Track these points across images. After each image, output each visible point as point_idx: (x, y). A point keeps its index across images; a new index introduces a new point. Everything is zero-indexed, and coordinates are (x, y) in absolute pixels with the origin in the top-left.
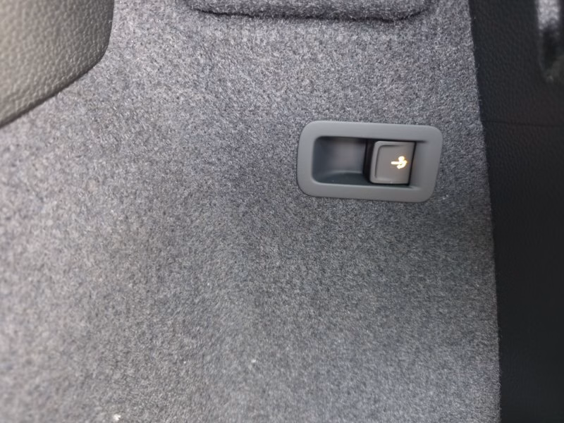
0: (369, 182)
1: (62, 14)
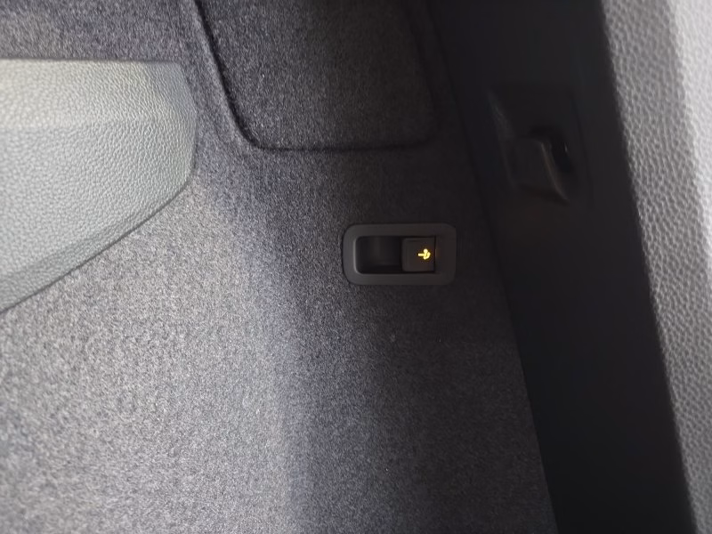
0: (402, 272)
1: (163, 157)
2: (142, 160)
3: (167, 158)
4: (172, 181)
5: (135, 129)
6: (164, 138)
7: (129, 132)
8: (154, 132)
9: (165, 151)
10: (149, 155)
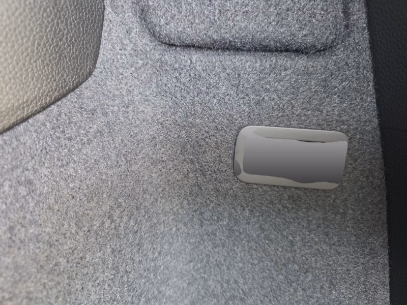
2: (39, 44)
3: (69, 46)
4: (73, 70)
5: (32, 9)
6: (67, 24)
7: (24, 10)
8: (56, 15)
9: (67, 39)
10: (48, 39)
